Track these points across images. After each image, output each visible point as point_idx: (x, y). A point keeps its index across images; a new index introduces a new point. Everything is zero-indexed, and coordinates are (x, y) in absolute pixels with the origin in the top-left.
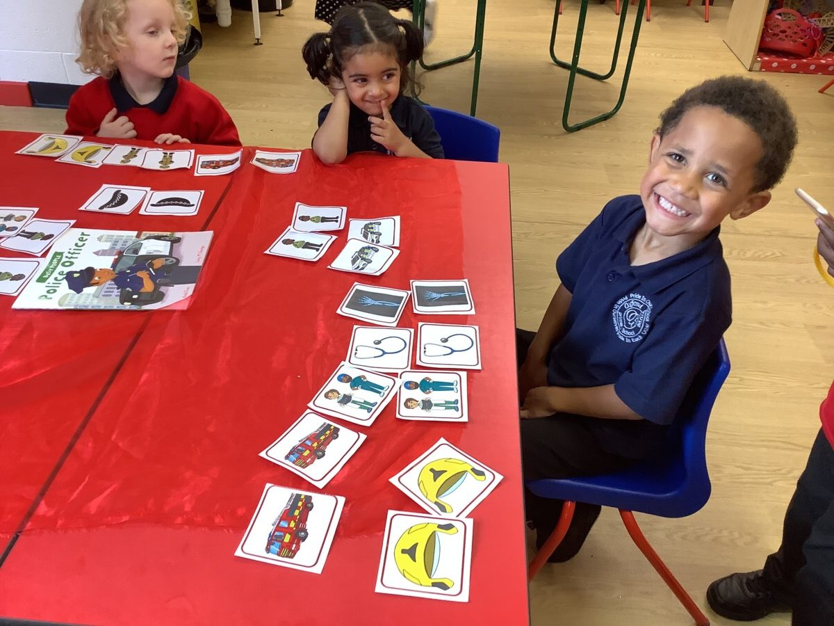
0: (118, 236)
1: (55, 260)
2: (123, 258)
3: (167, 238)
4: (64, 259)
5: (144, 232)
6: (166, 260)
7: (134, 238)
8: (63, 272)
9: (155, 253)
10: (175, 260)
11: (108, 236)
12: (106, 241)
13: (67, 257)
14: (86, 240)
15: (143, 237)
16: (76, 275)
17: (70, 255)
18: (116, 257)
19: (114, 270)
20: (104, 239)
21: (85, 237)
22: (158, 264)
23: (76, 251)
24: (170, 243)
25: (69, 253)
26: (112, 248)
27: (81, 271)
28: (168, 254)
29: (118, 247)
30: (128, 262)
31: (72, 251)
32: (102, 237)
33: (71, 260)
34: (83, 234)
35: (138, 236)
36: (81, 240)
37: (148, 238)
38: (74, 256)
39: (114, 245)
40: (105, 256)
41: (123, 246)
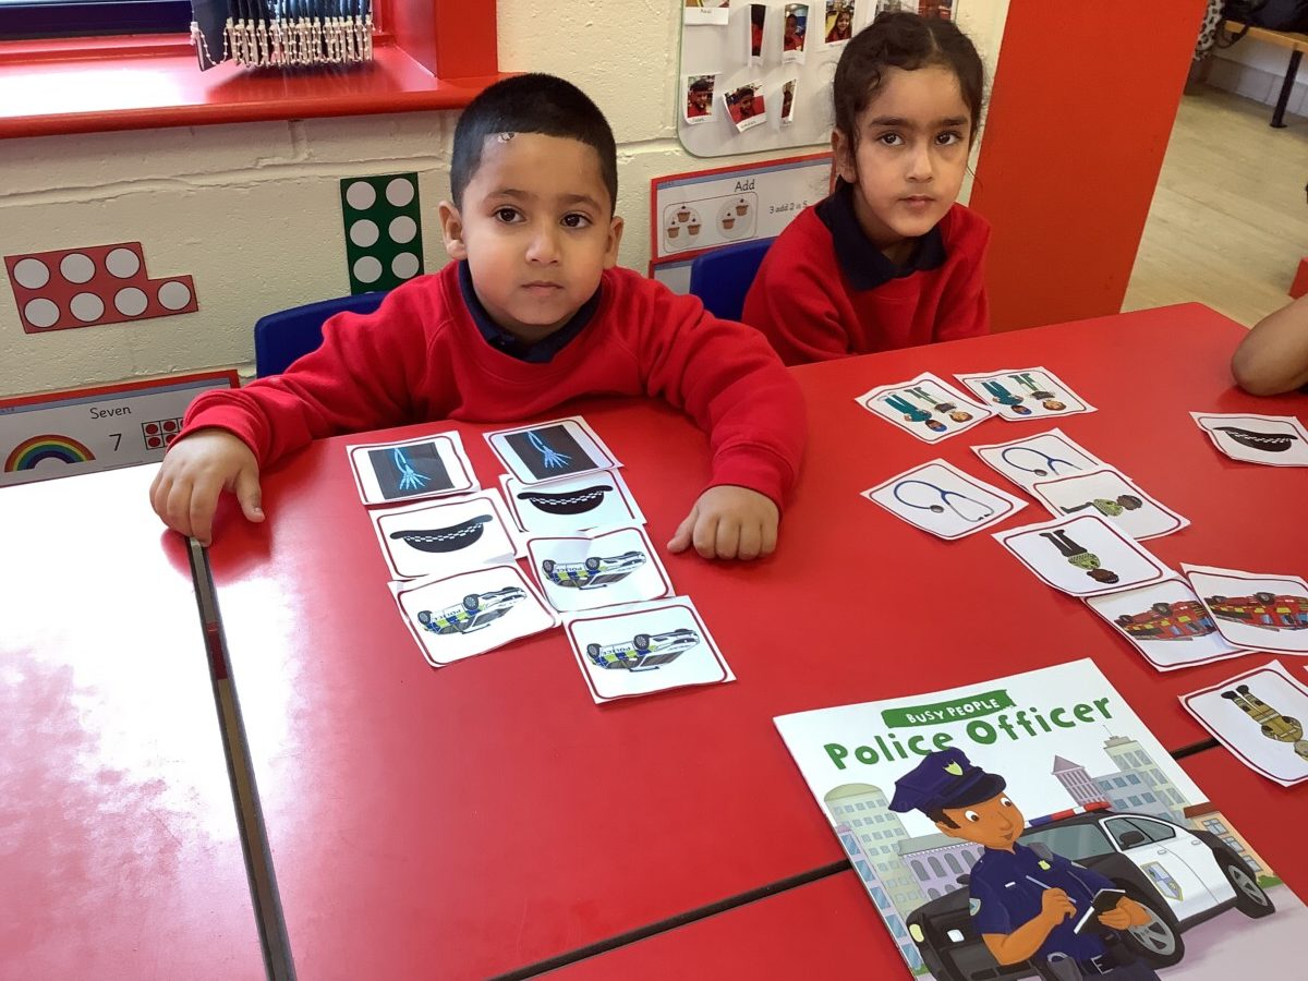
0: (1156, 772)
1: (977, 705)
2: (1086, 829)
3: (1244, 880)
5: (1220, 816)
6: (1156, 928)
7: (1180, 808)
9: (1161, 888)
10: (1170, 949)
11: (1140, 753)
12: (1115, 758)
14: (1091, 720)
15: (1199, 823)
17: (1012, 720)
18: (1079, 810)
19: (1026, 832)
20: (1121, 750)
21: (1096, 713)
22: (1128, 916)
23: (1035, 725)
24: (1233, 894)
26: (1104, 784)
27: (980, 769)
28: (1181, 916)
29: (1116, 794)
30: (1080, 847)
32: (1127, 741)
34: (1102, 704)
35: (1191, 812)
36: (1081, 713)
37: (1205, 837)
39: (1120, 782)
40: (1065, 786)
41: (1128, 803)
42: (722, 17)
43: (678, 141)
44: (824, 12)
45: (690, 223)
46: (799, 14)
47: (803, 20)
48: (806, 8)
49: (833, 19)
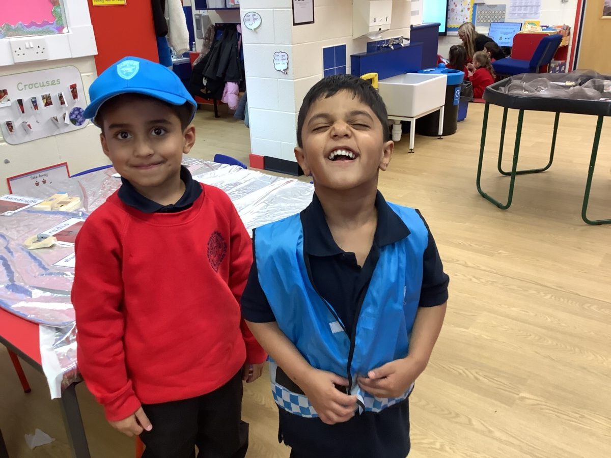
42: (9, 104)
43: (5, 141)
44: (42, 99)
46: (33, 100)
47: (35, 102)
48: (35, 98)
49: (45, 100)
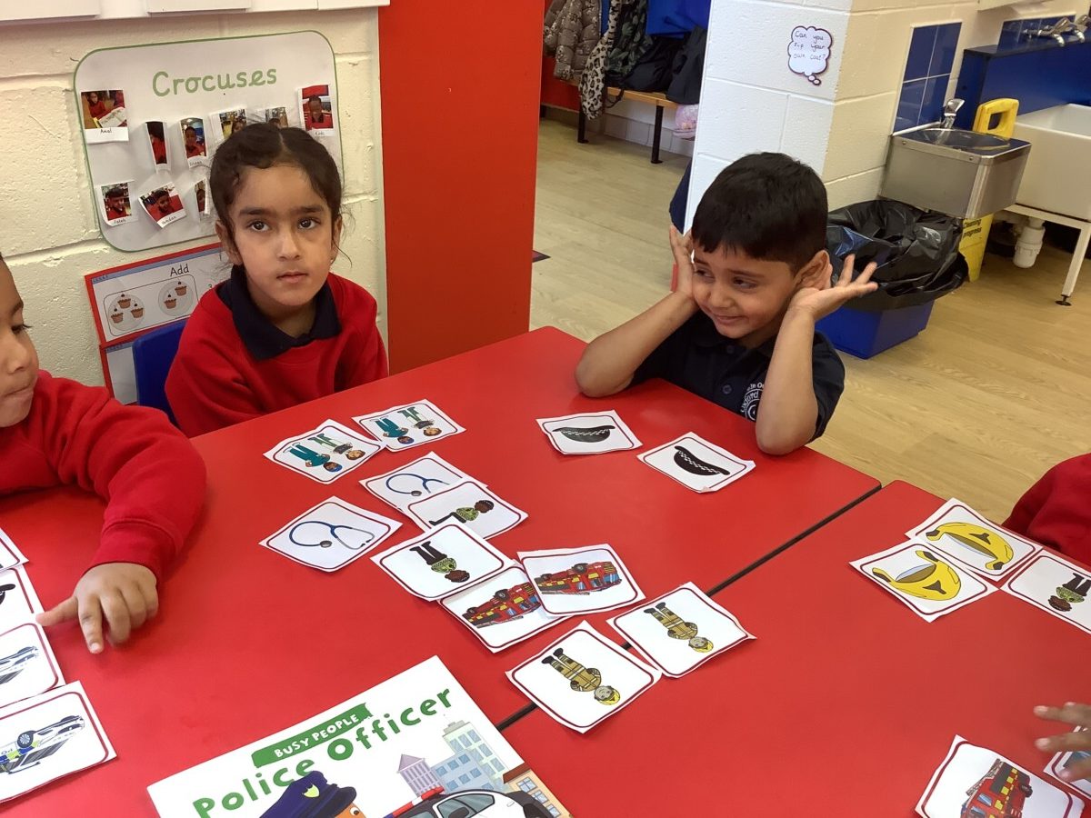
0: (483, 747)
1: (339, 724)
4: (351, 735)
5: (531, 774)
7: (499, 775)
8: (310, 763)
11: (471, 733)
12: (453, 744)
13: (360, 731)
14: (434, 712)
15: (514, 786)
16: (313, 792)
17: (368, 730)
18: (417, 801)
20: (455, 735)
21: (439, 706)
23: (388, 731)
25: (376, 723)
26: (441, 771)
27: (334, 786)
29: (451, 776)
31: (384, 724)
32: (462, 724)
33: (358, 746)
34: (442, 696)
35: (509, 776)
36: (426, 708)
37: (518, 797)
38: (373, 738)
39: (453, 764)
40: (407, 781)
41: (459, 782)
43: (104, 240)
45: (132, 307)
48: (200, 121)
49: (229, 128)
